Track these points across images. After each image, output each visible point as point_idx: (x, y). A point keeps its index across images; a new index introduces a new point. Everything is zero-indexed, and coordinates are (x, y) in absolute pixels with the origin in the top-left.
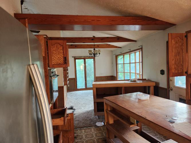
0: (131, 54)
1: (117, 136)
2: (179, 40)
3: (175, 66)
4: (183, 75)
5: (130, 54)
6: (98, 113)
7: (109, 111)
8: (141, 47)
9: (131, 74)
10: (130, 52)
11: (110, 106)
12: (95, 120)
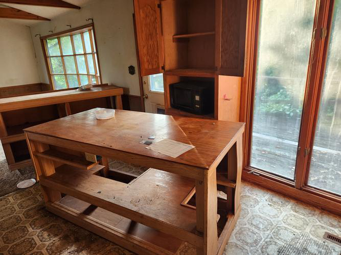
0: (74, 37)
1: (65, 193)
2: (149, 12)
3: (148, 57)
4: (158, 72)
5: (71, 36)
6: (17, 163)
7: (43, 152)
8: (90, 21)
9: (81, 76)
10: (71, 31)
11: (44, 144)
12: (13, 179)
